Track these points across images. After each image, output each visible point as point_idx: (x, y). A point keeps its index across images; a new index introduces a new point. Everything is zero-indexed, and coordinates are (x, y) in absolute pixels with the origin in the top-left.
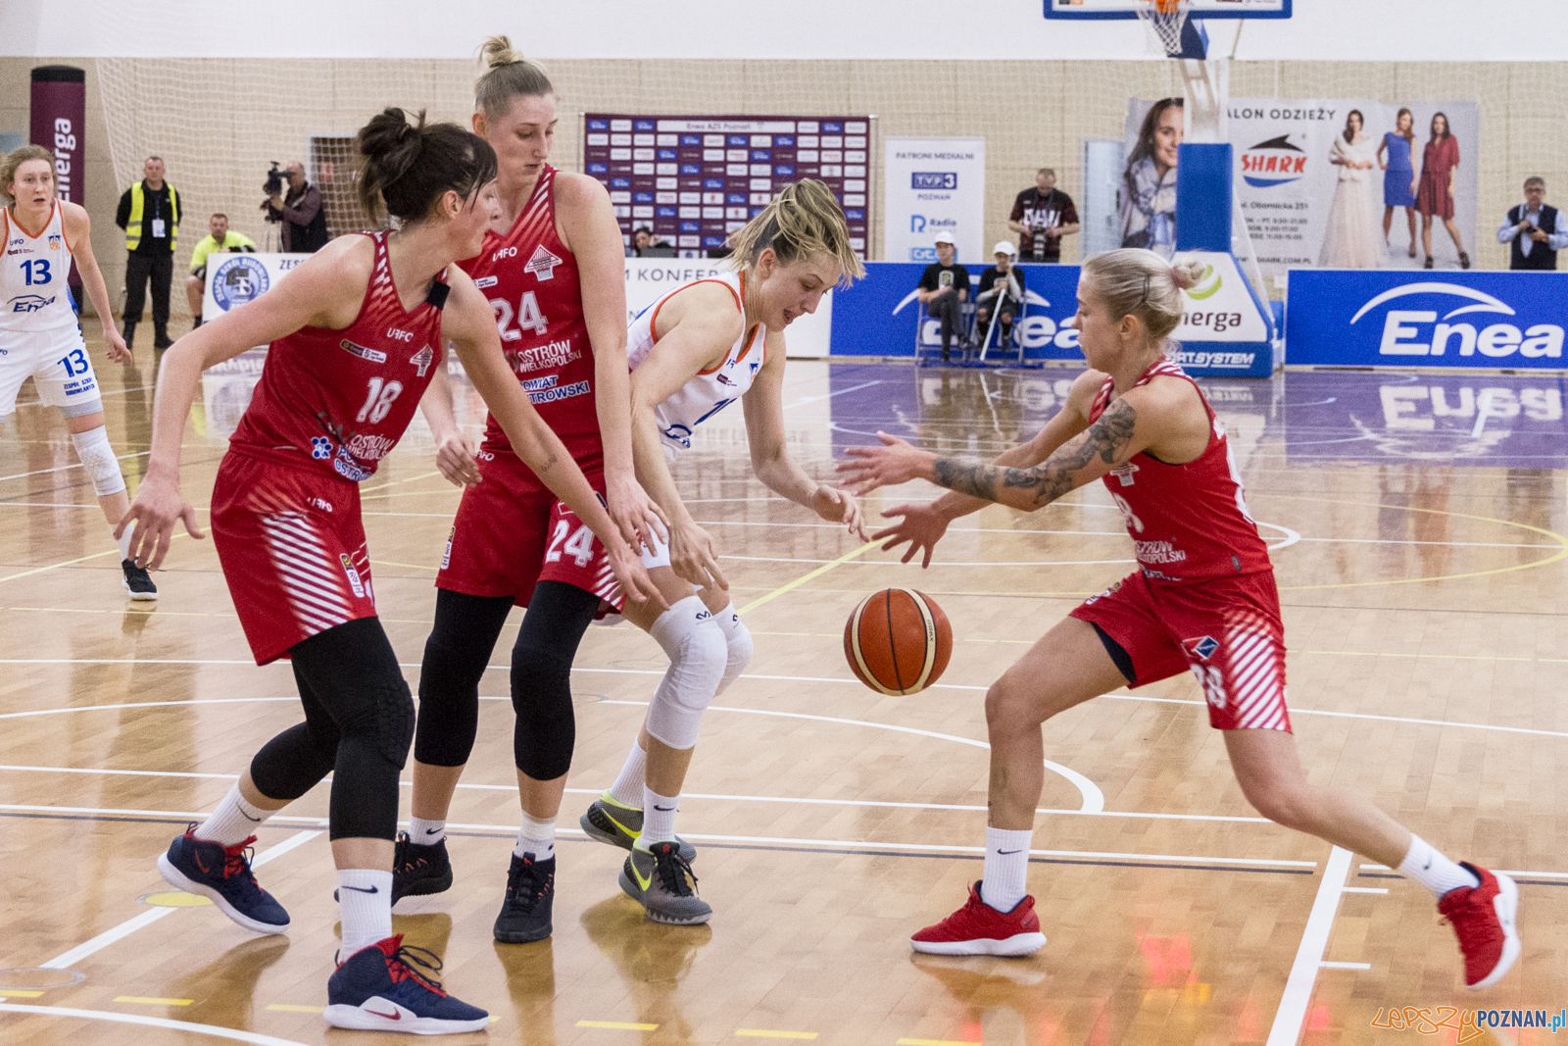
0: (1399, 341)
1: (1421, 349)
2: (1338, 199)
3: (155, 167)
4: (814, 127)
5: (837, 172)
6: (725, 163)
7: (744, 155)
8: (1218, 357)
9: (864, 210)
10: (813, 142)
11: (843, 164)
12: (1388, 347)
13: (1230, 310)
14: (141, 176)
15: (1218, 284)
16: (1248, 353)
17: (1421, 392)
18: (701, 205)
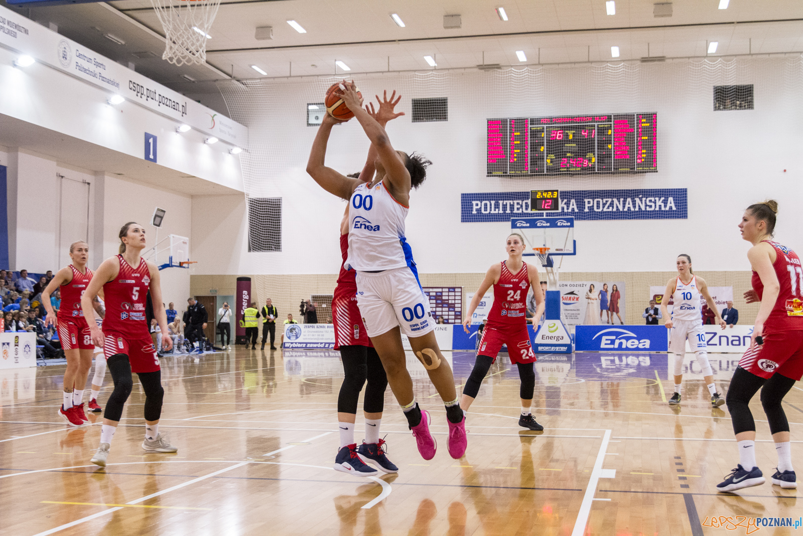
0: (606, 344)
1: (612, 346)
2: (588, 308)
3: (269, 301)
4: (447, 290)
5: (453, 302)
8: (557, 348)
9: (461, 312)
10: (447, 294)
11: (455, 300)
12: (603, 346)
13: (560, 335)
14: (266, 304)
15: (557, 328)
16: (565, 347)
17: (612, 358)
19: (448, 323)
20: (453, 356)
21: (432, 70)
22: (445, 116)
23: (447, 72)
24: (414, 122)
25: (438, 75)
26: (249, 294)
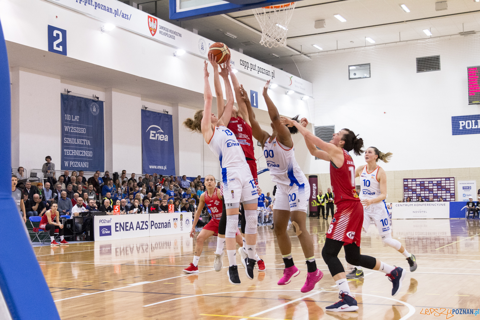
3: (329, 190)
4: (444, 179)
5: (449, 187)
6: (429, 186)
7: (432, 185)
9: (454, 193)
10: (444, 182)
18: (425, 194)
19: (446, 201)
20: (450, 222)
21: (429, 38)
22: (439, 67)
23: (438, 39)
24: (418, 72)
25: (433, 41)
26: (317, 186)
